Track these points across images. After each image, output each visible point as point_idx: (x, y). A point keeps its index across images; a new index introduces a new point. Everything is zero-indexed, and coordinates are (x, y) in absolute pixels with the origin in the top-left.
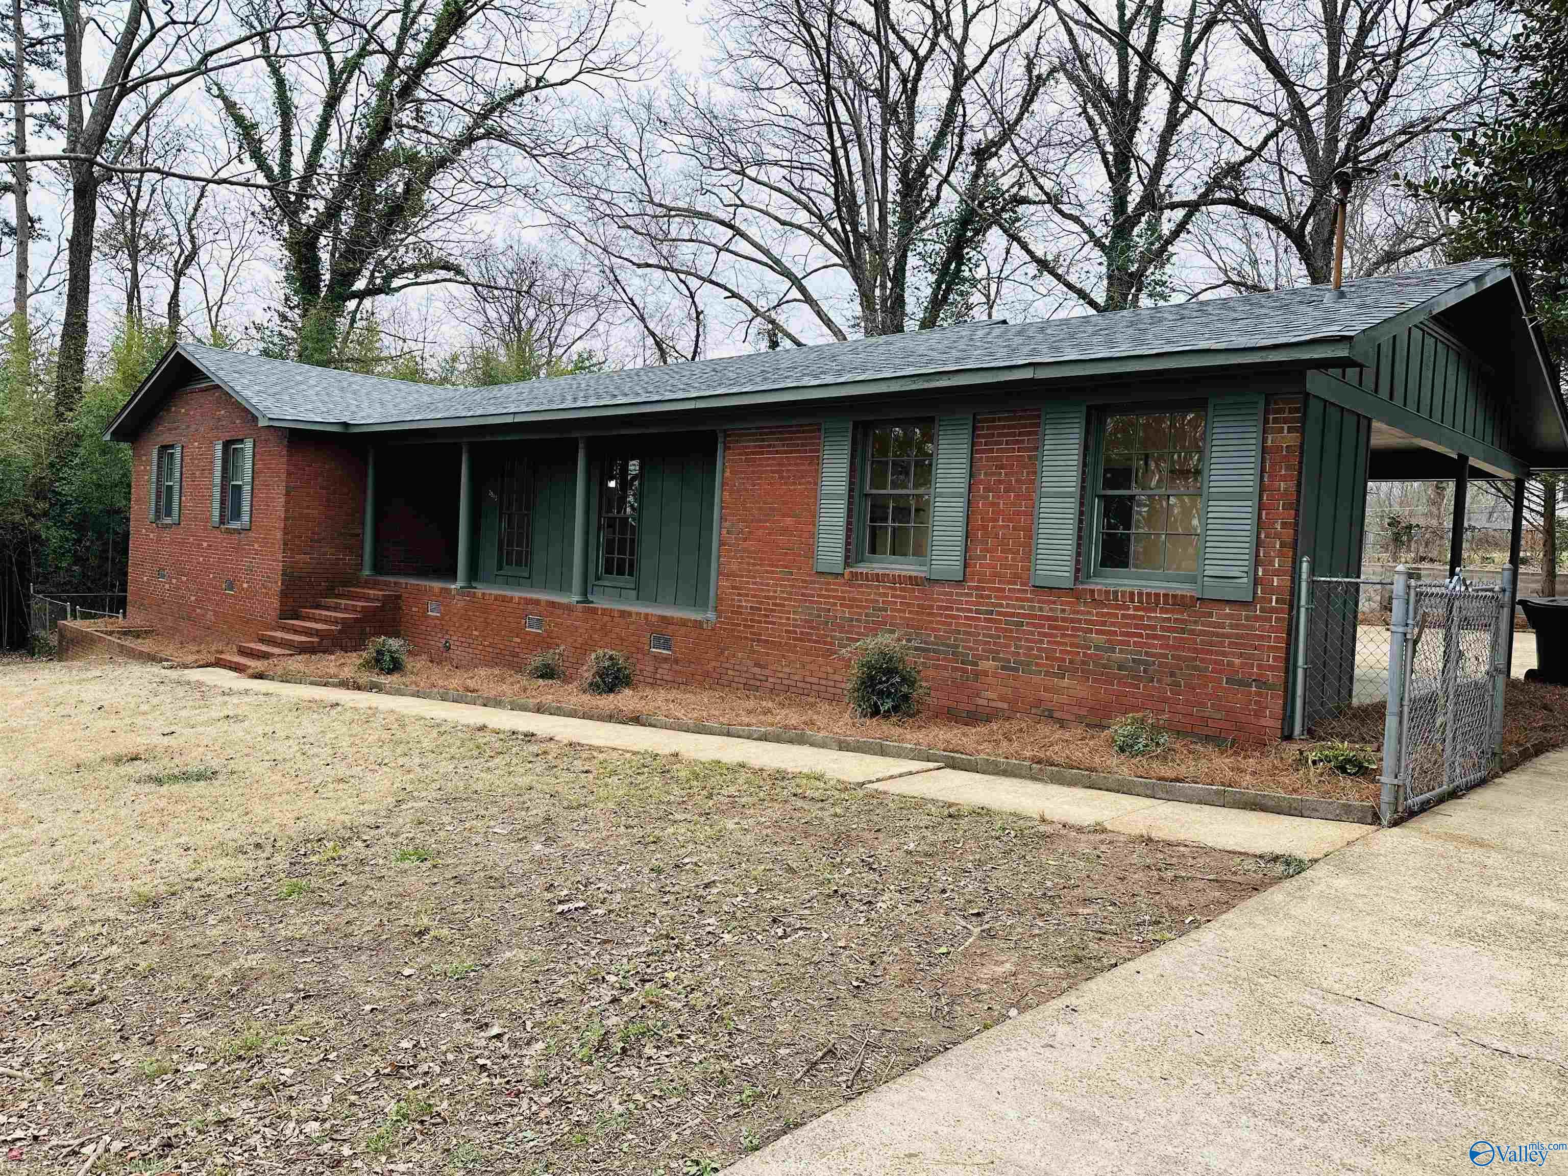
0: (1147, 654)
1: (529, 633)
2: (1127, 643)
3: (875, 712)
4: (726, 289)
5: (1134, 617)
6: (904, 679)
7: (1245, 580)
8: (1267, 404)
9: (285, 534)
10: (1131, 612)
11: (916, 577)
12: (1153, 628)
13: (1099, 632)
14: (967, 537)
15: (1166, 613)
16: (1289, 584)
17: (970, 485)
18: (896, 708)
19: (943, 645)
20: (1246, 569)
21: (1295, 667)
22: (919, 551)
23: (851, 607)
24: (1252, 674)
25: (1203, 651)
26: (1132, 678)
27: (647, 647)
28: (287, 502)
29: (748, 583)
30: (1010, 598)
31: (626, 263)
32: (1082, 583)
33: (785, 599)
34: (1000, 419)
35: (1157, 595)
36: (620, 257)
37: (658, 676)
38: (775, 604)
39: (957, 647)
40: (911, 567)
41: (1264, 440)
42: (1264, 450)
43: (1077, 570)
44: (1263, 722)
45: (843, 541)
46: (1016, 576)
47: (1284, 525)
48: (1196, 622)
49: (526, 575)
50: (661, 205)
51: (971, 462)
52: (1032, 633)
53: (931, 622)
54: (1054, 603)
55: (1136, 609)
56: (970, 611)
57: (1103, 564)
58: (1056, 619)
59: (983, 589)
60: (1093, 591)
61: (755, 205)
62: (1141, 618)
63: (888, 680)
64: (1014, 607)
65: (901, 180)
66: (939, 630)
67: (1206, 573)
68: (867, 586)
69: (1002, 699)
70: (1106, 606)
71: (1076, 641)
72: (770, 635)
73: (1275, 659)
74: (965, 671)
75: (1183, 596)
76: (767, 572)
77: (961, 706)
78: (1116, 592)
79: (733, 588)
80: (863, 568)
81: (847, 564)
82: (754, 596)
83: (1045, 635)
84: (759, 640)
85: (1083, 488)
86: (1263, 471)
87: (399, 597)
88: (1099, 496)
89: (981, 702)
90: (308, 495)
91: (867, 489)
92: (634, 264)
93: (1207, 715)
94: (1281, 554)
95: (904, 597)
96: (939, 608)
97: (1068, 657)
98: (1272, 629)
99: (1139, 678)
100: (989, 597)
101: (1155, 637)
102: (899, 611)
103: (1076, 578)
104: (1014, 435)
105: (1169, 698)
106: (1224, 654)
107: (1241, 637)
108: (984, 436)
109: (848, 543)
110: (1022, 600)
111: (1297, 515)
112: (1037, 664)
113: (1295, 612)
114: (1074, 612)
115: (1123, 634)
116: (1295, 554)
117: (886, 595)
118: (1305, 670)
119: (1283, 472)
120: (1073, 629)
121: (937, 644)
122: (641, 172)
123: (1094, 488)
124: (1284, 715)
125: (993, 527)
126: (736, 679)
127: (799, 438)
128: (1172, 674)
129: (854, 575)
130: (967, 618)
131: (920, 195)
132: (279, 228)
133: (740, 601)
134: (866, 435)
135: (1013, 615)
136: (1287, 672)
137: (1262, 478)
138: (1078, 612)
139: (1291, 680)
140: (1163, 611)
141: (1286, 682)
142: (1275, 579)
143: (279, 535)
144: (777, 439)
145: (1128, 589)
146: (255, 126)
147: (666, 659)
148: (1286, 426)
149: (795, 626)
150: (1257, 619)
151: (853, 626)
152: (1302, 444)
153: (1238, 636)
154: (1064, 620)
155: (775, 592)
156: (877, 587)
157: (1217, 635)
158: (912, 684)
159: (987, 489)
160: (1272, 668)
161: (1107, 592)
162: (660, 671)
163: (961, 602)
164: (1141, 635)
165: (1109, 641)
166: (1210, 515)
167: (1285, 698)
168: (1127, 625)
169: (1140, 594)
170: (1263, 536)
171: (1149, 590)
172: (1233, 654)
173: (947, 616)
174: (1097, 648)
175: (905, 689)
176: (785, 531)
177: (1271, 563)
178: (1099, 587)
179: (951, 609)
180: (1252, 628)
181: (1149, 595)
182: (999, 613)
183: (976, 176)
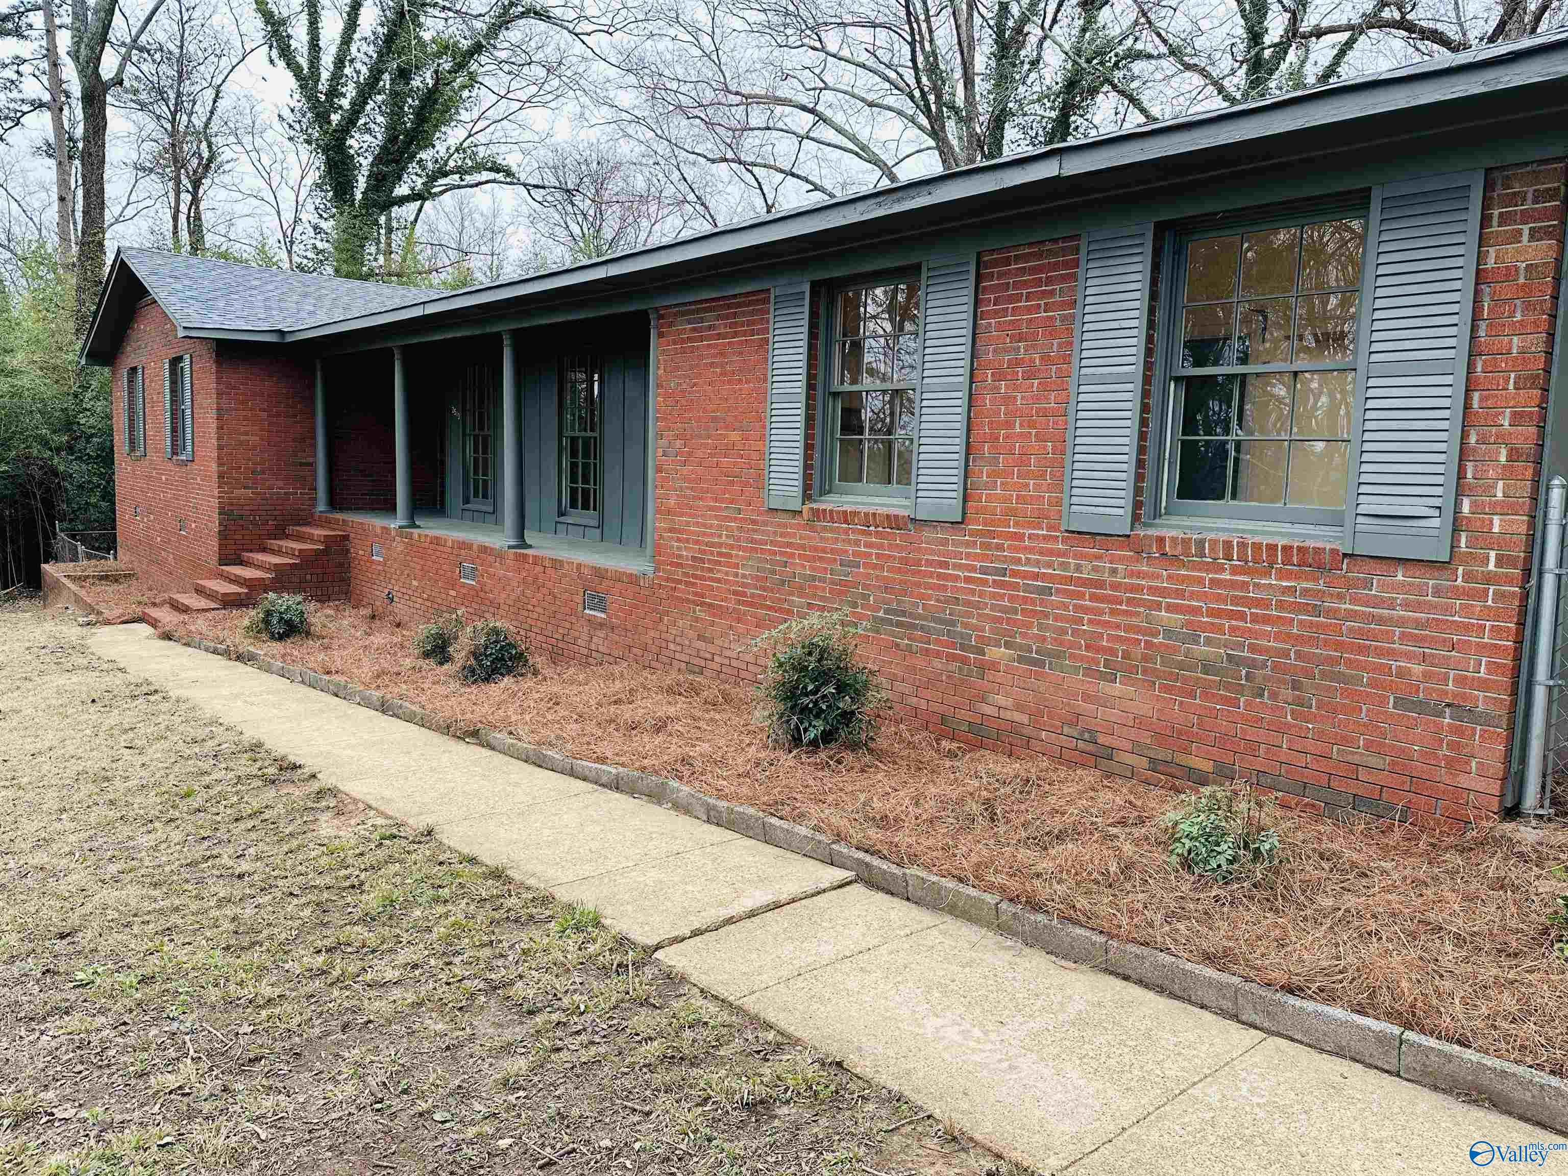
0: (1253, 648)
1: (464, 585)
2: (1220, 629)
3: (796, 741)
4: (807, 181)
5: (1232, 585)
6: (842, 688)
7: (1436, 522)
8: (1489, 186)
9: (220, 465)
10: (1226, 576)
11: (896, 517)
12: (1266, 604)
13: (1170, 608)
14: (968, 454)
15: (1288, 579)
16: (1523, 529)
17: (972, 370)
18: (827, 737)
19: (934, 619)
20: (1437, 502)
21: (1530, 684)
22: (905, 478)
23: (813, 559)
24: (1446, 693)
25: (1352, 648)
26: (1226, 689)
27: (580, 608)
28: (220, 428)
29: (688, 523)
30: (1031, 550)
31: (700, 158)
32: (1146, 525)
33: (732, 547)
34: (1017, 259)
35: (1272, 548)
36: (693, 153)
37: (593, 647)
38: (720, 554)
39: (953, 623)
40: (894, 501)
41: (1481, 257)
42: (1481, 277)
43: (1137, 505)
44: (1464, 781)
45: (800, 464)
46: (1042, 515)
47: (1517, 418)
48: (1340, 597)
49: (491, 509)
50: (737, 93)
51: (974, 334)
52: (1065, 607)
53: (918, 585)
54: (1099, 558)
55: (1235, 571)
56: (973, 569)
57: (1183, 494)
58: (1100, 584)
59: (992, 534)
60: (1161, 540)
61: (838, 86)
62: (1244, 586)
63: (815, 691)
64: (1037, 563)
65: (996, 42)
66: (929, 597)
67: (1361, 509)
68: (832, 530)
69: (1019, 707)
70: (1183, 565)
71: (1135, 621)
72: (714, 597)
73: (1493, 668)
74: (965, 661)
75: (1317, 551)
76: (711, 509)
77: (962, 714)
78: (1200, 543)
79: (671, 530)
80: (829, 503)
81: (807, 496)
82: (697, 542)
83: (1087, 610)
84: (703, 604)
85: (1148, 366)
86: (1476, 317)
87: (346, 538)
88: (1177, 379)
89: (988, 710)
90: (246, 418)
91: (836, 387)
92: (708, 160)
93: (1356, 759)
94: (1507, 473)
95: (880, 547)
96: (929, 563)
97: (1121, 648)
98: (1488, 613)
99: (1240, 689)
100: (1000, 547)
101: (1267, 620)
102: (875, 567)
103: (1136, 518)
104: (1039, 283)
105: (1290, 726)
106: (1392, 654)
107: (1426, 625)
108: (992, 289)
109: (807, 467)
110: (1051, 552)
111: (1544, 399)
112: (1072, 657)
113: (1533, 582)
114: (1132, 574)
115: (1211, 613)
116: (1537, 473)
117: (857, 543)
118: (1550, 688)
119: (1518, 317)
120: (1130, 601)
121: (925, 619)
122: (714, 57)
123: (1168, 364)
124: (1508, 769)
125: (1007, 437)
126: (678, 656)
127: (744, 314)
128: (1296, 685)
129: (816, 513)
130: (968, 580)
131: (1017, 55)
132: (310, 131)
133: (679, 548)
134: (831, 304)
135: (1036, 577)
136: (1514, 693)
137: (1474, 329)
138: (1139, 574)
139: (1521, 705)
140: (1281, 576)
141: (1512, 712)
142: (1496, 520)
143: (214, 467)
144: (719, 317)
145: (1223, 537)
146: (283, 22)
147: (602, 625)
148: (1526, 228)
149: (744, 585)
150: (1457, 593)
151: (816, 587)
152: (1559, 261)
153: (1418, 624)
154: (1115, 586)
155: (720, 536)
156: (846, 532)
157: (1381, 620)
158: (858, 694)
159: (999, 376)
160: (1484, 685)
161: (1186, 542)
162: (595, 639)
163: (958, 555)
164: (1242, 616)
165: (1189, 623)
166: (1370, 404)
167: (1511, 738)
168: (1219, 598)
169: (1242, 545)
170: (1473, 439)
171: (1257, 539)
172: (1409, 656)
173: (940, 576)
174: (1168, 633)
175: (845, 703)
176: (729, 450)
177: (1489, 490)
178: (1173, 533)
179: (945, 565)
180: (1448, 609)
181: (1257, 547)
182: (1014, 573)
183: (1084, 30)
